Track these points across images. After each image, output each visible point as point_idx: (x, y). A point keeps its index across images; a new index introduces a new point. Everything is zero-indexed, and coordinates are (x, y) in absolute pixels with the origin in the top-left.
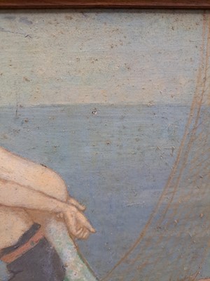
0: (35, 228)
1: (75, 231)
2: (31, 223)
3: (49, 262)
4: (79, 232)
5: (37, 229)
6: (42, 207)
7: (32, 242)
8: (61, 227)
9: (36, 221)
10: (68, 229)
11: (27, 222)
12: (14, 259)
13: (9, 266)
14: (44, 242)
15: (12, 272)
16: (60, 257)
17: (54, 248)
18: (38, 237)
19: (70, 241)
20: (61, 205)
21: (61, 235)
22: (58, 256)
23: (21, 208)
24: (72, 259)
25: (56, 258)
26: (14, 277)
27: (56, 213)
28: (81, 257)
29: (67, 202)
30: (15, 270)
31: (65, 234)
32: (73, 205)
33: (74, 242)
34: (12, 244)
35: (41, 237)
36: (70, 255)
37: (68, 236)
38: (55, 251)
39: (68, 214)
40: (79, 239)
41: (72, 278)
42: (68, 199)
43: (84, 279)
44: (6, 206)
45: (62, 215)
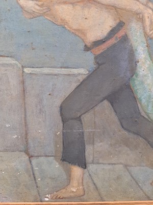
0: (121, 25)
1: (149, 31)
2: (118, 21)
3: (126, 57)
4: (151, 32)
5: (122, 26)
6: (128, 7)
7: (117, 37)
8: (139, 26)
9: (121, 19)
10: (144, 28)
11: (115, 20)
12: (101, 51)
13: (96, 58)
14: (125, 39)
15: (98, 63)
16: (135, 53)
17: (131, 44)
18: (121, 33)
19: (144, 40)
20: (142, 7)
21: (138, 34)
22: (134, 52)
23: (113, 6)
24: (143, 56)
25: (132, 53)
26: (98, 68)
27: (138, 14)
28: (150, 55)
29: (146, 5)
30: (100, 62)
31: (141, 33)
32: (150, 8)
33: (147, 40)
34: (102, 39)
35: (123, 34)
36: (142, 53)
37: (143, 35)
38: (132, 47)
39: (146, 15)
40: (151, 39)
41: (141, 74)
42: (147, 3)
43: (149, 75)
44: (102, 4)
45: (141, 15)
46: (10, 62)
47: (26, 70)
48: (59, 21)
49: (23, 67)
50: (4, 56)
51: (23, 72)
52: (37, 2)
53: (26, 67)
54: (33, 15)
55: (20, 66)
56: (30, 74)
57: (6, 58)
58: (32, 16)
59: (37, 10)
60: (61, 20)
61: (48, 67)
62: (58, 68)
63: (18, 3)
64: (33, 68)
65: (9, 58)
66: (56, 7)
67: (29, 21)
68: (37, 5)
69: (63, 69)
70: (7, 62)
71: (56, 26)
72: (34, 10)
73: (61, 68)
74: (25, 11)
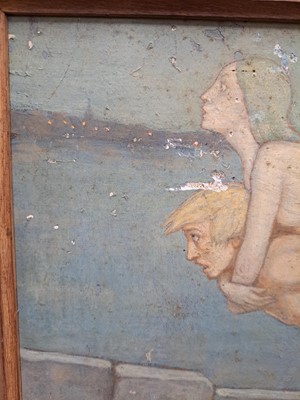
46: (194, 378)
47: (220, 392)
48: (291, 318)
49: (215, 387)
50: (185, 370)
51: (215, 394)
52: (255, 289)
53: (220, 387)
54: (245, 309)
55: (210, 384)
56: (227, 397)
57: (187, 373)
58: (242, 310)
59: (254, 301)
60: (294, 316)
61: (260, 388)
62: (278, 390)
63: (221, 290)
64: (233, 388)
65: (192, 373)
66: (289, 297)
67: (237, 317)
68: (254, 292)
69: (287, 392)
70: (189, 379)
71: (284, 327)
72: (247, 300)
73: (284, 390)
74: (232, 302)
